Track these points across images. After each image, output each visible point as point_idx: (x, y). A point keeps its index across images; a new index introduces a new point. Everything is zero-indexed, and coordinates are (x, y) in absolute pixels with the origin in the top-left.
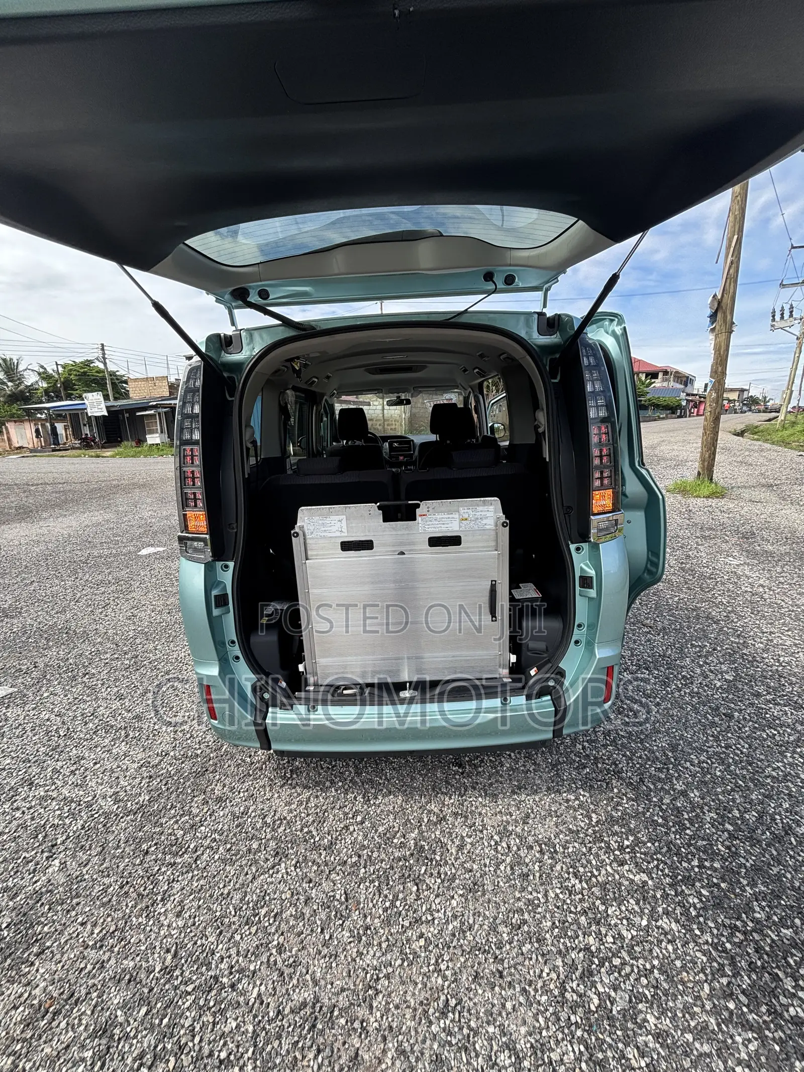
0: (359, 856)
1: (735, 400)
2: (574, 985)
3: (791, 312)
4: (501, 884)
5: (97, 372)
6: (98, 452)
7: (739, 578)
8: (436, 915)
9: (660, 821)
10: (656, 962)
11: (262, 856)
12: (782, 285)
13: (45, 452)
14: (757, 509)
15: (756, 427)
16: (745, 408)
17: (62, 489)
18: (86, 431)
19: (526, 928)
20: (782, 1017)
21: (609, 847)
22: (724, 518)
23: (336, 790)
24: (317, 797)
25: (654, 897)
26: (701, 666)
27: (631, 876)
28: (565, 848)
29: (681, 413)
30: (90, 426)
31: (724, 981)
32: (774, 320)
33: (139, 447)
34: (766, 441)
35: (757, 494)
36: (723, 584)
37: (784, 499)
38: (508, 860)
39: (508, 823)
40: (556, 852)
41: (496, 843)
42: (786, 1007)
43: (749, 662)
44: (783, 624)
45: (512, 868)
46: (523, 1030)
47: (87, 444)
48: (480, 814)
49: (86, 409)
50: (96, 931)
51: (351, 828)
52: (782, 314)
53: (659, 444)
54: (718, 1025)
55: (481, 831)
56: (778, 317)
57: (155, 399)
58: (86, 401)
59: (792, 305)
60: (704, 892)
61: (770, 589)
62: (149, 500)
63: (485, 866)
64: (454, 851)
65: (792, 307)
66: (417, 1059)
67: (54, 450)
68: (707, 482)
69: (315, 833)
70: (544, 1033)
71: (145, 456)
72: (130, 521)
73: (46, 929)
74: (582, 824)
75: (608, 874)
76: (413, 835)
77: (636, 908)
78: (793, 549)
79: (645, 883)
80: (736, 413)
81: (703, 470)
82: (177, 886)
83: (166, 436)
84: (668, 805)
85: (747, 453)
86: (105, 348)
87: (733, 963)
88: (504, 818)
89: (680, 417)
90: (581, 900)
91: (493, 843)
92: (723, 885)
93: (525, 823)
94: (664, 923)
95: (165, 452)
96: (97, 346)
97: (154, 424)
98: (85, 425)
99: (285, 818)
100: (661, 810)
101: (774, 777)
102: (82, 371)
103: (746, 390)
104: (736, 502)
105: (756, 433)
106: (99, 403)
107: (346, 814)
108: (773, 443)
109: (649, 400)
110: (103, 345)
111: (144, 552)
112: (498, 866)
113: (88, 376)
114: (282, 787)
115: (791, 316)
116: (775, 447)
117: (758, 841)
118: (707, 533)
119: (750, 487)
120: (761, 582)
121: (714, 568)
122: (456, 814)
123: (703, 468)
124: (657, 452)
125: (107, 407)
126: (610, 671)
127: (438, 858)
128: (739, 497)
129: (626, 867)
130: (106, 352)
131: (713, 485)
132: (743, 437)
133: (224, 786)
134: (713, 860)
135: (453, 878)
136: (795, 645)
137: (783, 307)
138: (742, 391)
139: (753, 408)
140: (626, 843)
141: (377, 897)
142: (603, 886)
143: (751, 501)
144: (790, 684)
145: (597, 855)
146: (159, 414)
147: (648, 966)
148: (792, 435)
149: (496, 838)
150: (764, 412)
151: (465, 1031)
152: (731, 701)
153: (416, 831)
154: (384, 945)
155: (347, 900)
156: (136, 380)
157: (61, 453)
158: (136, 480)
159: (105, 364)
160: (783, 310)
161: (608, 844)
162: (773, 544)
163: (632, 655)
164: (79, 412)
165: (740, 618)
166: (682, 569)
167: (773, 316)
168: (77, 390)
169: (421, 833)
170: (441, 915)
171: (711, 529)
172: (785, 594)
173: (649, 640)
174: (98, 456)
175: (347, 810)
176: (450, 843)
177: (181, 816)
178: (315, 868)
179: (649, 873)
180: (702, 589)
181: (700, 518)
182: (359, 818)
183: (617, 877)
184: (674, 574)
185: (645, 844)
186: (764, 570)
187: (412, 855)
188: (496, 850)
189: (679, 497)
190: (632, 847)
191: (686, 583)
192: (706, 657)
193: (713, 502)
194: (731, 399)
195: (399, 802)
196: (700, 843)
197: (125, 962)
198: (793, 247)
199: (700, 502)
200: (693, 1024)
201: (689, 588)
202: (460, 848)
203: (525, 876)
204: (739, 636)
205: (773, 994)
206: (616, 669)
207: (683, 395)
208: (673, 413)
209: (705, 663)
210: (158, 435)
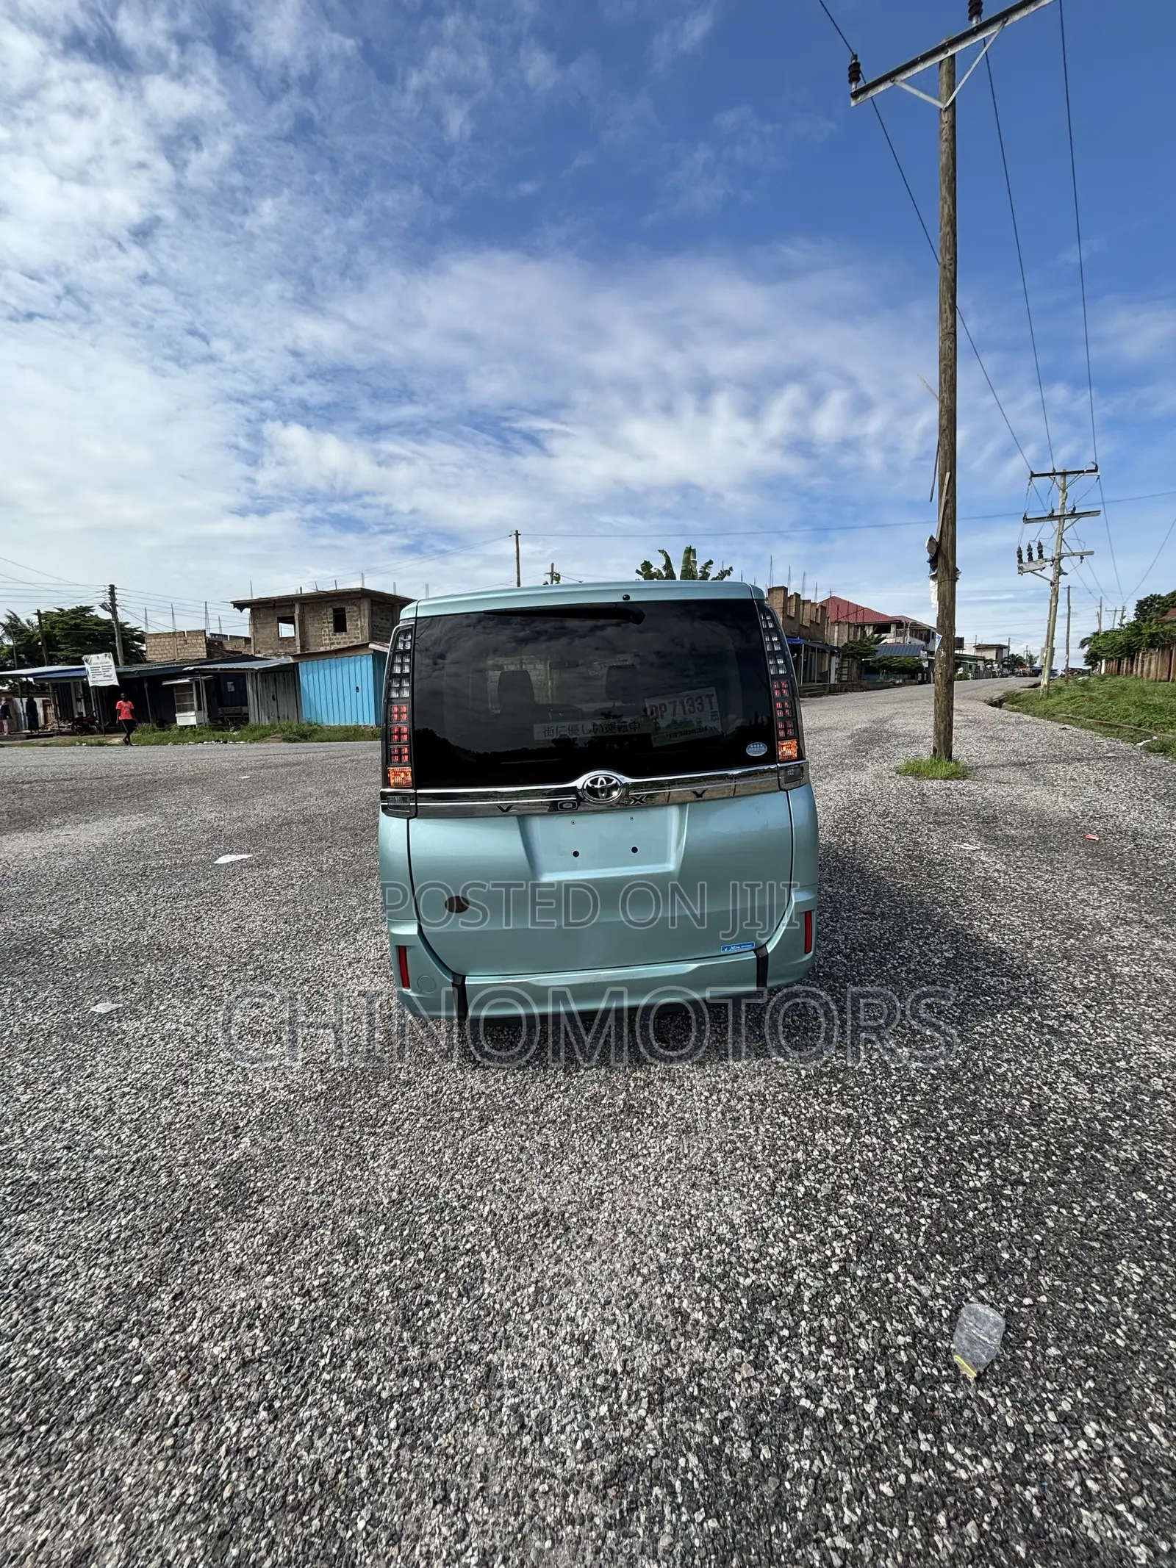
0: (568, 1116)
1: (992, 661)
2: (784, 1183)
3: (1040, 552)
4: (714, 1126)
5: (96, 624)
6: (101, 738)
7: (973, 863)
8: (652, 1150)
9: (868, 1071)
10: (857, 1165)
11: (466, 1122)
12: (1027, 520)
13: (15, 739)
14: (1002, 790)
15: (1019, 694)
16: (1005, 671)
17: (70, 788)
18: (81, 708)
19: (738, 1152)
20: (962, 1188)
21: (817, 1093)
22: (963, 802)
23: (534, 1068)
24: (514, 1075)
25: (859, 1123)
26: (920, 947)
27: (838, 1111)
28: (774, 1096)
29: (923, 677)
30: (88, 701)
31: (916, 1171)
32: (1021, 561)
33: (164, 730)
34: (1027, 712)
35: (1004, 774)
36: (954, 870)
37: (1037, 779)
38: (719, 1109)
39: (718, 1083)
40: (765, 1099)
41: (706, 1098)
42: (967, 1183)
43: (972, 941)
44: (1014, 906)
45: (723, 1114)
46: (739, 1213)
47: (82, 728)
48: (688, 1078)
49: (86, 677)
50: (313, 1182)
51: (556, 1096)
52: (1030, 555)
53: (891, 717)
54: (909, 1198)
55: (691, 1090)
56: (1025, 558)
57: (190, 663)
58: (86, 666)
59: (1040, 544)
60: (904, 1116)
61: (1006, 874)
62: (206, 799)
63: (697, 1114)
64: (664, 1107)
65: (1040, 546)
66: (646, 1237)
67: (29, 737)
68: (945, 761)
69: (518, 1101)
70: (757, 1213)
71: (175, 744)
72: (187, 825)
73: (259, 1184)
74: (792, 1079)
75: (816, 1111)
76: (621, 1097)
77: (841, 1132)
78: (1038, 833)
79: (849, 1115)
80: (995, 677)
81: (939, 746)
82: (384, 1149)
83: (206, 714)
84: (877, 1060)
85: (1000, 726)
86: (116, 591)
87: (924, 1159)
88: (713, 1079)
89: (922, 682)
90: (789, 1131)
91: (703, 1098)
92: (922, 1111)
93: (734, 1081)
94: (867, 1140)
95: (205, 736)
96: (103, 589)
97: (188, 698)
98: (79, 700)
99: (483, 1093)
100: (870, 1063)
101: (981, 1033)
102: (73, 622)
103: (1005, 647)
104: (980, 783)
105: (1015, 703)
106: (107, 669)
107: (548, 1086)
108: (1034, 715)
109: (879, 660)
110: (112, 587)
111: (223, 860)
112: (709, 1114)
113: (83, 629)
114: (473, 1069)
115: (1041, 556)
116: (1037, 720)
117: (959, 1080)
118: (942, 818)
119: (998, 766)
120: (997, 867)
121: (946, 855)
122: (663, 1080)
123: (939, 744)
124: (887, 727)
125: (119, 674)
126: (808, 915)
127: (649, 1112)
128: (984, 778)
129: (834, 1105)
130: (117, 596)
131: (952, 764)
132: (1000, 707)
133: (409, 1072)
134: (914, 1096)
135: (666, 1125)
136: (1023, 924)
137: (1030, 546)
138: (1000, 648)
139: (1016, 670)
140: (834, 1089)
141: (591, 1143)
142: (812, 1120)
143: (997, 782)
144: (1011, 959)
145: (806, 1099)
146: (197, 683)
147: (850, 1167)
148: (1058, 704)
149: (707, 1094)
150: (1031, 676)
151: (687, 1217)
152: (949, 975)
153: (624, 1094)
154: (605, 1173)
155: (562, 1146)
156: (156, 636)
157: (42, 741)
158: (178, 774)
159: (114, 613)
160: (1030, 549)
161: (817, 1092)
162: (1017, 828)
163: (846, 939)
164: (71, 682)
165: (968, 902)
166: (909, 857)
167: (1020, 556)
168: (62, 650)
169: (629, 1095)
170: (657, 1150)
171: (947, 814)
172: (1021, 878)
173: (865, 925)
174: (101, 744)
175: (548, 1082)
176: (659, 1100)
177: (370, 1098)
178: (525, 1127)
179: (855, 1109)
180: (929, 876)
181: (936, 802)
182: (562, 1088)
183: (824, 1113)
184: (898, 861)
185: (852, 1088)
186: (1002, 854)
187: (622, 1111)
188: (706, 1102)
189: (911, 779)
190: (840, 1093)
191: (912, 870)
192: (927, 938)
193: (952, 784)
194: (988, 658)
195: (603, 1073)
196: (904, 1084)
197: (351, 1201)
198: (1033, 475)
199: (935, 784)
200: (886, 1198)
201: (914, 875)
202: (671, 1103)
203: (736, 1119)
204: (964, 919)
205: (958, 1175)
206: (814, 915)
207: (923, 654)
208: (913, 678)
209: (925, 943)
210: (193, 713)
